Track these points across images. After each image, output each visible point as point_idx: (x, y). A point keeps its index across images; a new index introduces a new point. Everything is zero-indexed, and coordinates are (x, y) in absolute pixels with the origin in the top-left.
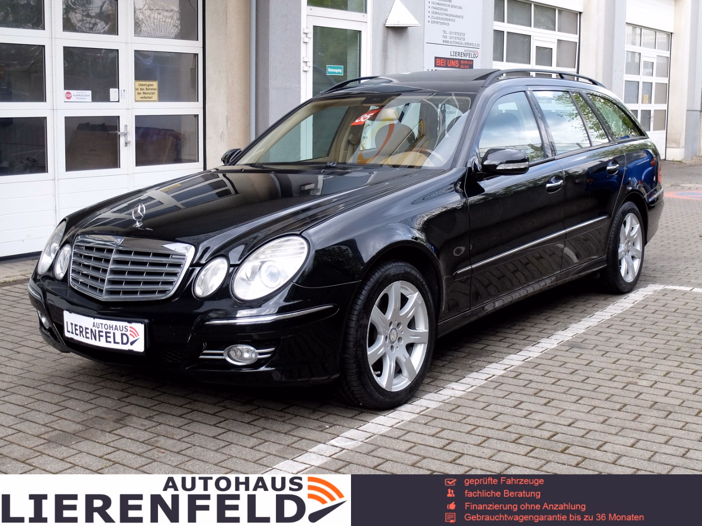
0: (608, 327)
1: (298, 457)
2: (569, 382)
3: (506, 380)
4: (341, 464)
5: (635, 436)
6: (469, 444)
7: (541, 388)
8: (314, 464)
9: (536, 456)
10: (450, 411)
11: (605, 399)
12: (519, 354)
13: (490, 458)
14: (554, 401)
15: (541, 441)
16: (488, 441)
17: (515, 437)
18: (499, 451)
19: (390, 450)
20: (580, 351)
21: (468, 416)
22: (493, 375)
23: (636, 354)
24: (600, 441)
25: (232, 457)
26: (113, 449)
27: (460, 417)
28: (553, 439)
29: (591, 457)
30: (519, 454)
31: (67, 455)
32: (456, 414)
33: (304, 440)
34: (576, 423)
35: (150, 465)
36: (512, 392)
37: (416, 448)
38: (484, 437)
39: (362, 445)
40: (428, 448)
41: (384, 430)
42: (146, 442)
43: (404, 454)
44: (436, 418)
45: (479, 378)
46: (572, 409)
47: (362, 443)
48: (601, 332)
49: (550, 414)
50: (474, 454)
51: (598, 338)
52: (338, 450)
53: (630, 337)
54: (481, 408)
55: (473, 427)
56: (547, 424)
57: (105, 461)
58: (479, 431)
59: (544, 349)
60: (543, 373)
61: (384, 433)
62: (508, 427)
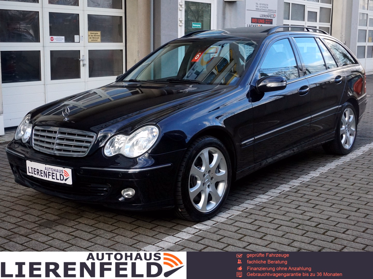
0: (349, 165)
1: (176, 234)
2: (326, 195)
3: (291, 194)
4: (200, 238)
5: (365, 226)
6: (270, 228)
7: (310, 198)
8: (185, 238)
9: (308, 236)
10: (260, 210)
11: (347, 205)
12: (298, 179)
13: (282, 236)
14: (318, 206)
15: (311, 228)
16: (281, 227)
17: (296, 225)
18: (287, 233)
19: (226, 231)
20: (333, 178)
21: (270, 213)
22: (284, 191)
23: (365, 180)
24: (345, 228)
25: (140, 234)
26: (75, 230)
27: (265, 213)
28: (317, 227)
29: (340, 238)
30: (299, 235)
31: (50, 233)
32: (263, 212)
33: (179, 225)
34: (331, 218)
35: (95, 238)
36: (294, 200)
37: (241, 230)
38: (279, 225)
39: (211, 228)
40: (248, 230)
41: (223, 220)
42: (93, 226)
43: (234, 233)
44: (252, 214)
45: (276, 192)
46: (328, 210)
47: (211, 227)
48: (344, 168)
49: (316, 213)
50: (273, 234)
51: (343, 171)
52: (198, 230)
53: (361, 171)
54: (277, 209)
55: (273, 219)
56: (314, 218)
57: (71, 236)
58: (276, 221)
59: (312, 177)
60: (312, 190)
61: (223, 222)
62: (292, 219)
